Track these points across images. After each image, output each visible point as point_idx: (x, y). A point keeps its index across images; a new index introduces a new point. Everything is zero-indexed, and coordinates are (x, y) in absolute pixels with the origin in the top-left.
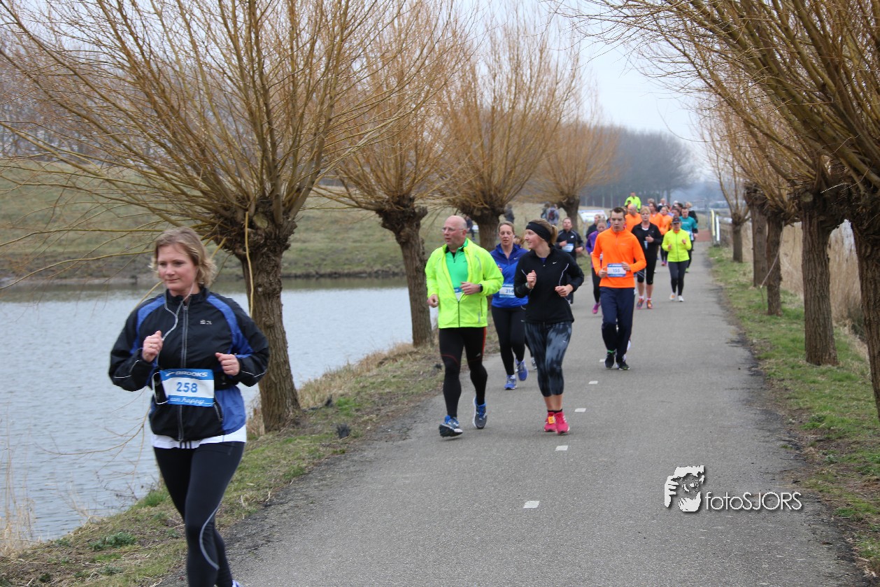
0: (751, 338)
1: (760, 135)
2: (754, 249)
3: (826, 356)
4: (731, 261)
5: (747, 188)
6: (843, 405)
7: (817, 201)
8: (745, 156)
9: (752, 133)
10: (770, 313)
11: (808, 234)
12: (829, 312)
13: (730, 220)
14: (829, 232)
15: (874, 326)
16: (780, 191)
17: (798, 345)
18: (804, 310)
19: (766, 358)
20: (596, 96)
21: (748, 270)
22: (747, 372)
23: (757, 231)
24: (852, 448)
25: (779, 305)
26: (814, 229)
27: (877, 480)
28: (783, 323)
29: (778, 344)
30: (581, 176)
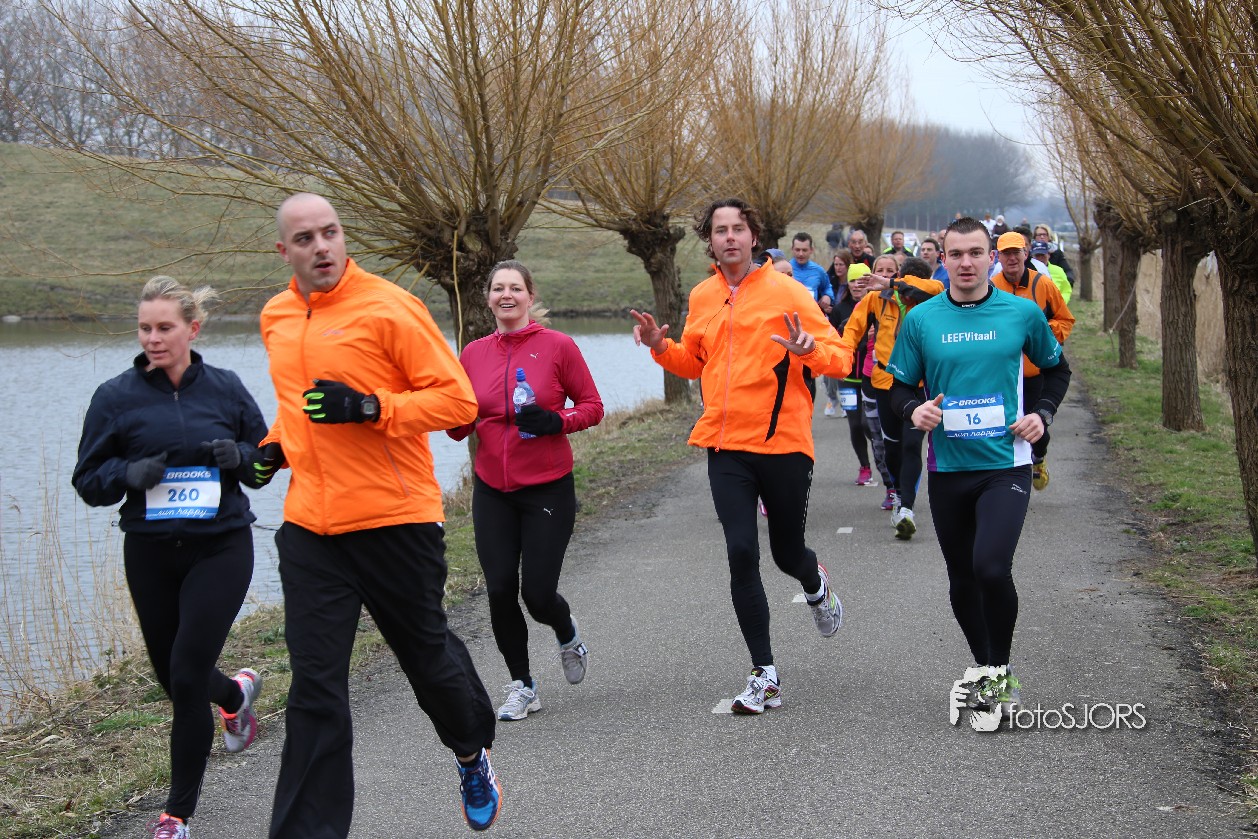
0: (1094, 396)
1: (1109, 137)
2: (1104, 284)
3: (1188, 419)
4: (1078, 300)
5: (1098, 205)
6: (1206, 481)
7: (1183, 222)
8: (1095, 164)
9: (1101, 135)
10: (1122, 365)
11: (1169, 264)
12: (1194, 364)
13: (1076, 246)
14: (1197, 261)
15: (1241, 380)
16: (1138, 209)
17: (1155, 405)
18: (1161, 361)
19: (1113, 422)
20: (907, 86)
21: (1098, 311)
22: (1086, 439)
23: (1109, 261)
24: (1212, 533)
25: (1133, 356)
26: (1178, 257)
27: (1240, 572)
28: (1138, 377)
29: (1128, 404)
30: (886, 189)
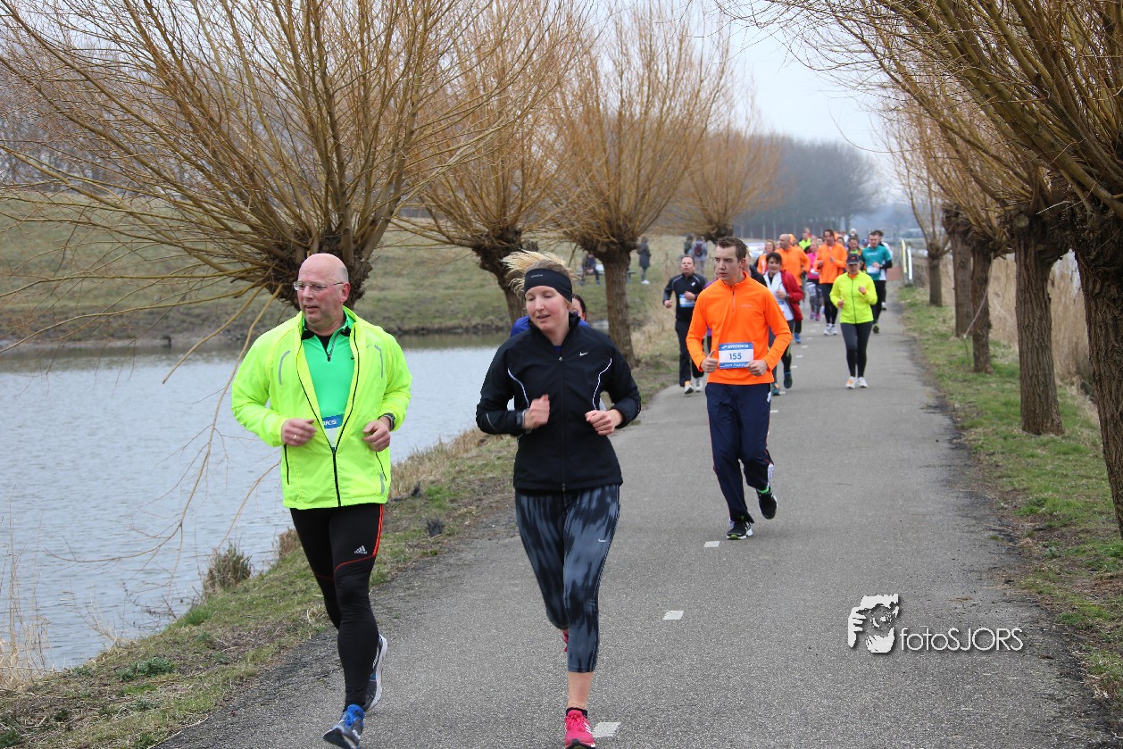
0: (952, 402)
1: (959, 142)
2: (955, 289)
3: (1047, 422)
4: (928, 306)
5: (946, 211)
6: (1069, 484)
7: (1035, 226)
8: (943, 170)
9: (950, 141)
10: (977, 370)
11: (1023, 268)
12: (1051, 366)
13: (925, 253)
14: (1050, 265)
15: (1106, 383)
16: (987, 214)
17: (1012, 409)
18: (1019, 366)
19: (972, 427)
20: (752, 98)
21: (949, 316)
22: (947, 445)
23: (960, 266)
24: (1080, 538)
25: (987, 360)
26: (1031, 261)
27: (1112, 577)
28: (993, 383)
29: (986, 409)
30: (734, 199)
